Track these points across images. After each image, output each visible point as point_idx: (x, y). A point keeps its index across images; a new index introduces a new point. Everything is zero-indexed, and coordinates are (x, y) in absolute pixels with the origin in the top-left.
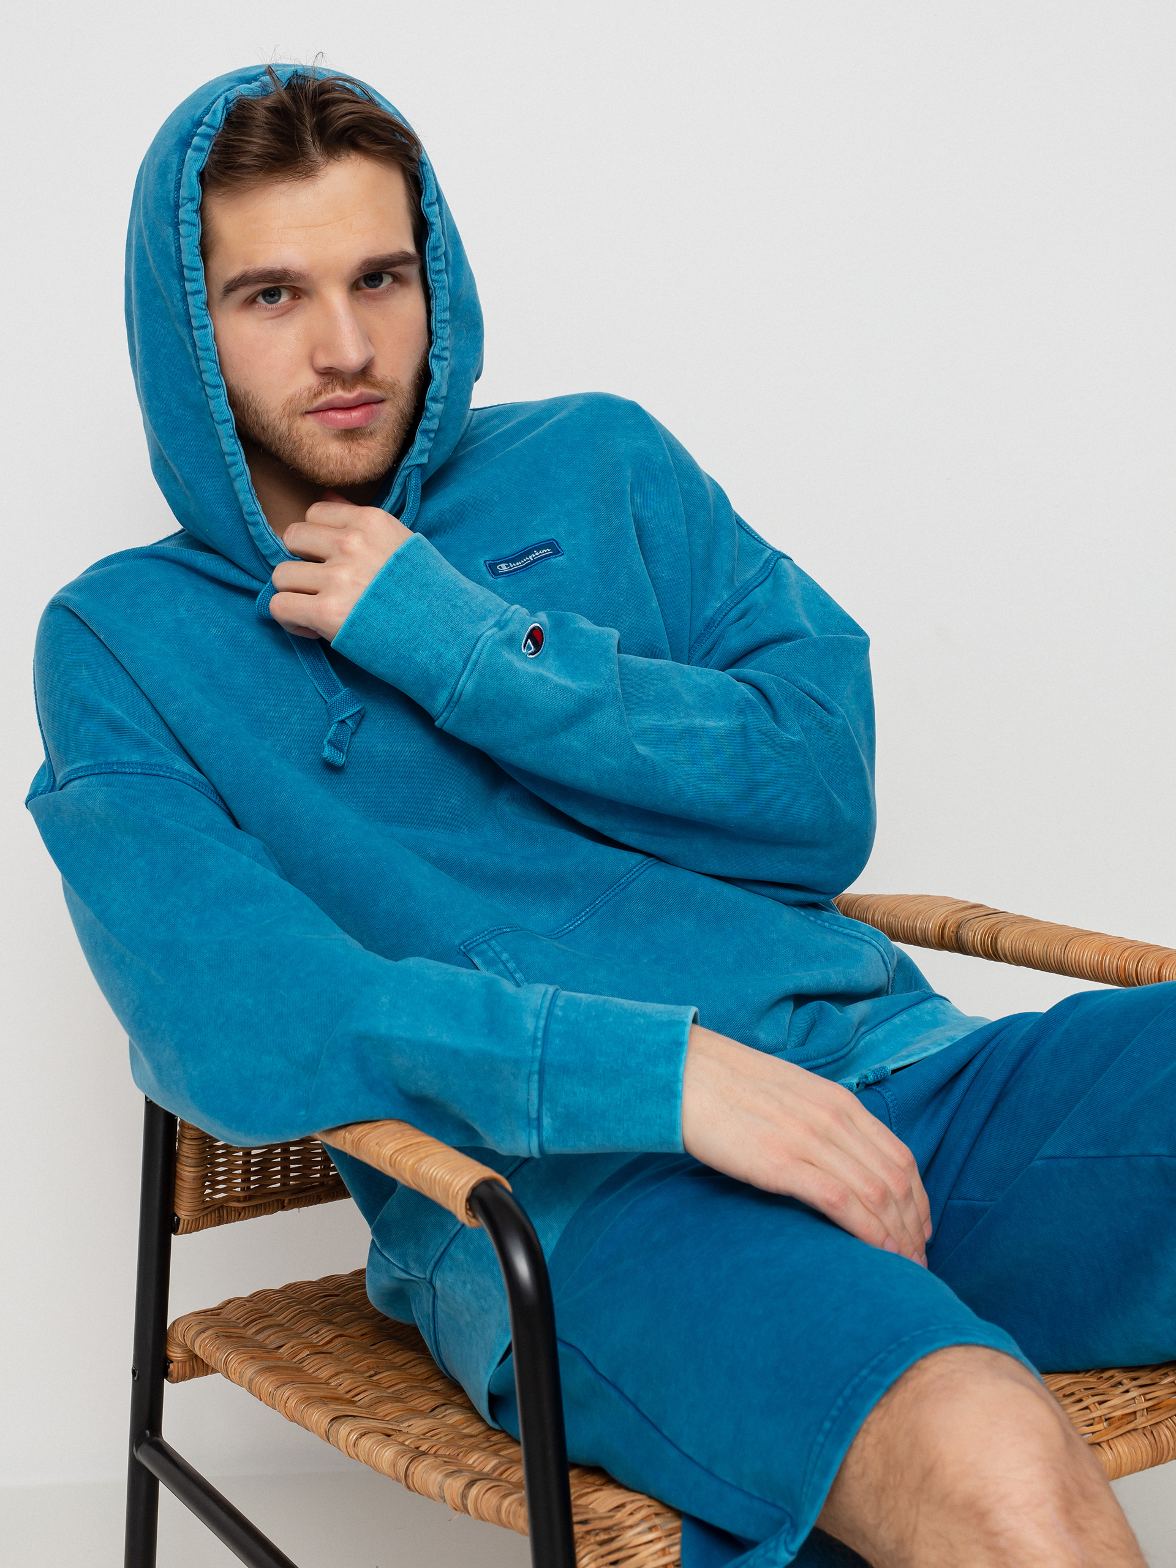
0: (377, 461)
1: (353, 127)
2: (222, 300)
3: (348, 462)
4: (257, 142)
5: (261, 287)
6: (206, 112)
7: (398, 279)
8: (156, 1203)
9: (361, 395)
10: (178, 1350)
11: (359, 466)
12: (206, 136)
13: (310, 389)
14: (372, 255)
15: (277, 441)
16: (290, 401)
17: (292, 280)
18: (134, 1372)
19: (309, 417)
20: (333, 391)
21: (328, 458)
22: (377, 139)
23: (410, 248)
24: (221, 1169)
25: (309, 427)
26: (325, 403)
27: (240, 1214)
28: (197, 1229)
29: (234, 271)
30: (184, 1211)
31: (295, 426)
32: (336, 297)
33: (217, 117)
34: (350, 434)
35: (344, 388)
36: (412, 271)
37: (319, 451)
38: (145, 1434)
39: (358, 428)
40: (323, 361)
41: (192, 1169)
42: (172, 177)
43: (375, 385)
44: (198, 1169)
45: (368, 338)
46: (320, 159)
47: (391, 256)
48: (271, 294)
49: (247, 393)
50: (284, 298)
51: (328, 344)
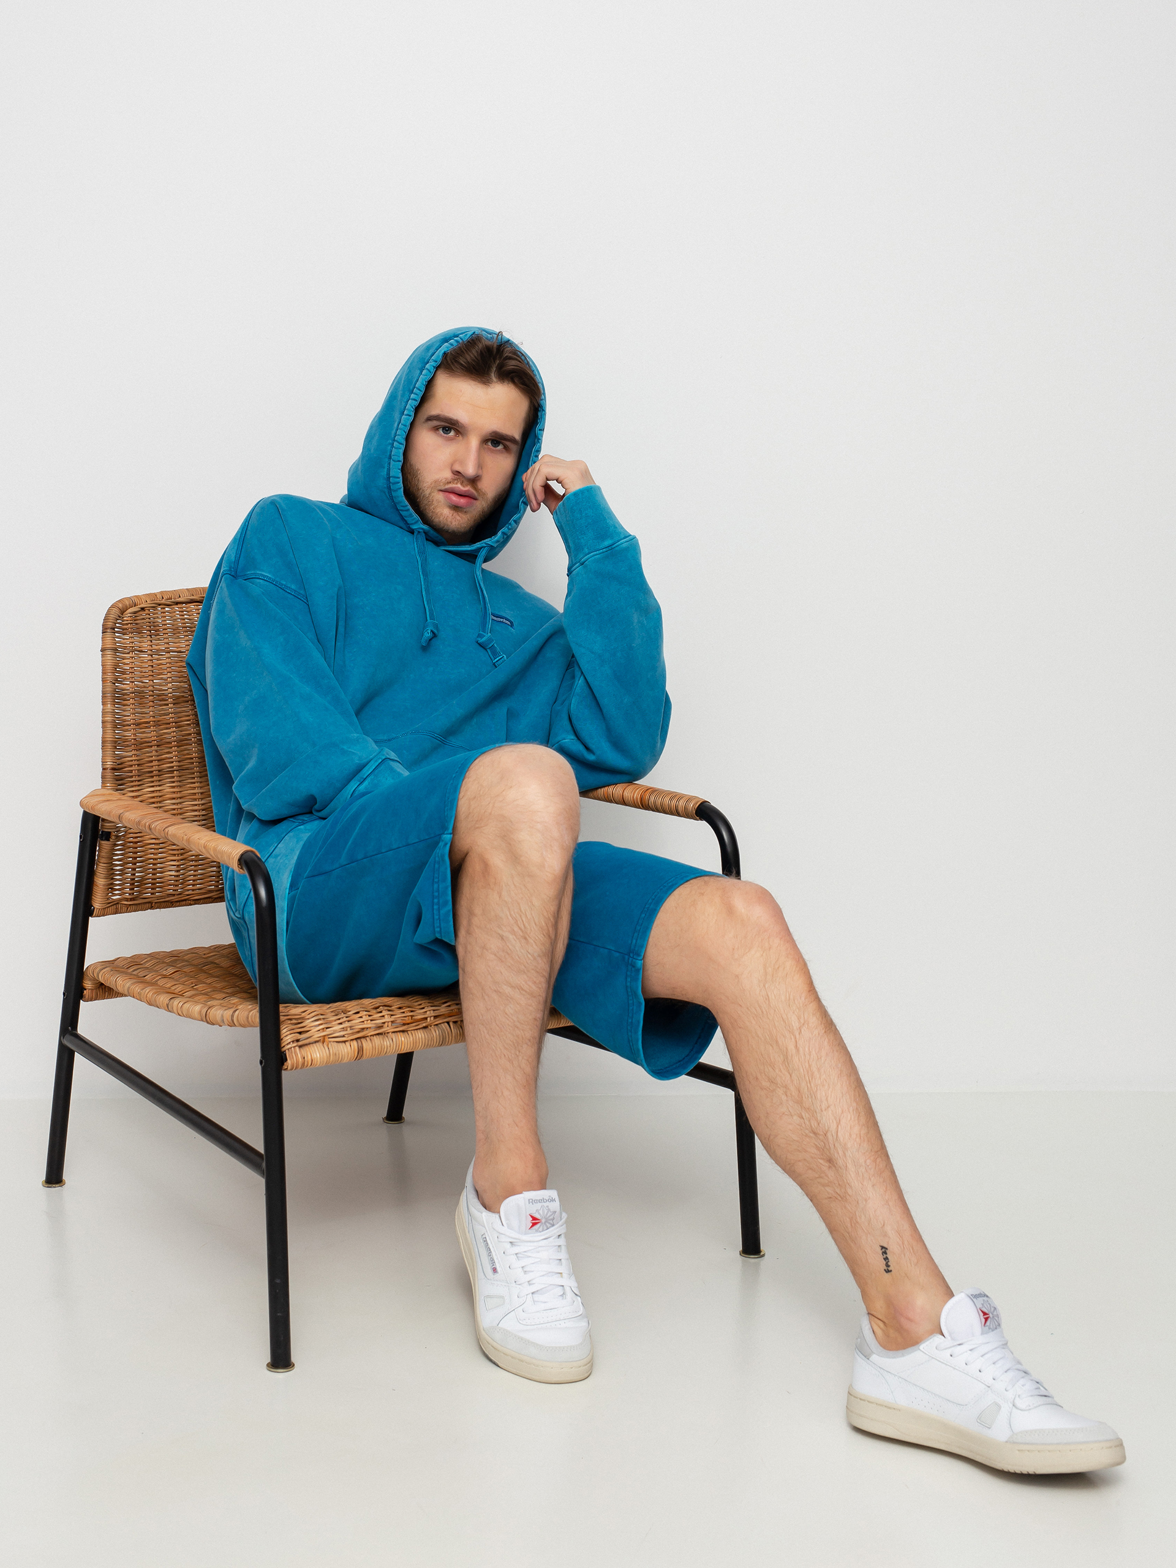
0: (463, 525)
1: (515, 372)
2: (424, 422)
3: (449, 520)
4: (472, 356)
5: (443, 424)
6: (462, 334)
7: (506, 448)
8: (82, 897)
9: (468, 490)
10: (89, 983)
11: (454, 523)
12: (457, 341)
13: (446, 479)
14: (498, 430)
15: (422, 497)
16: (436, 482)
17: (458, 427)
18: (64, 994)
19: (441, 493)
20: (457, 484)
21: (441, 514)
22: (524, 384)
23: (517, 435)
24: (118, 882)
25: (440, 497)
26: (451, 488)
27: (127, 909)
28: (104, 915)
29: (434, 412)
30: (97, 903)
31: (433, 494)
32: (474, 442)
33: (466, 338)
34: (456, 508)
35: (461, 484)
36: (514, 448)
37: (438, 510)
38: (68, 1029)
39: (461, 508)
40: (457, 468)
41: (103, 880)
42: (431, 351)
43: (476, 489)
44: (106, 880)
45: (480, 465)
46: (494, 379)
47: (507, 435)
48: (446, 430)
49: (418, 470)
50: (452, 433)
51: (462, 462)
